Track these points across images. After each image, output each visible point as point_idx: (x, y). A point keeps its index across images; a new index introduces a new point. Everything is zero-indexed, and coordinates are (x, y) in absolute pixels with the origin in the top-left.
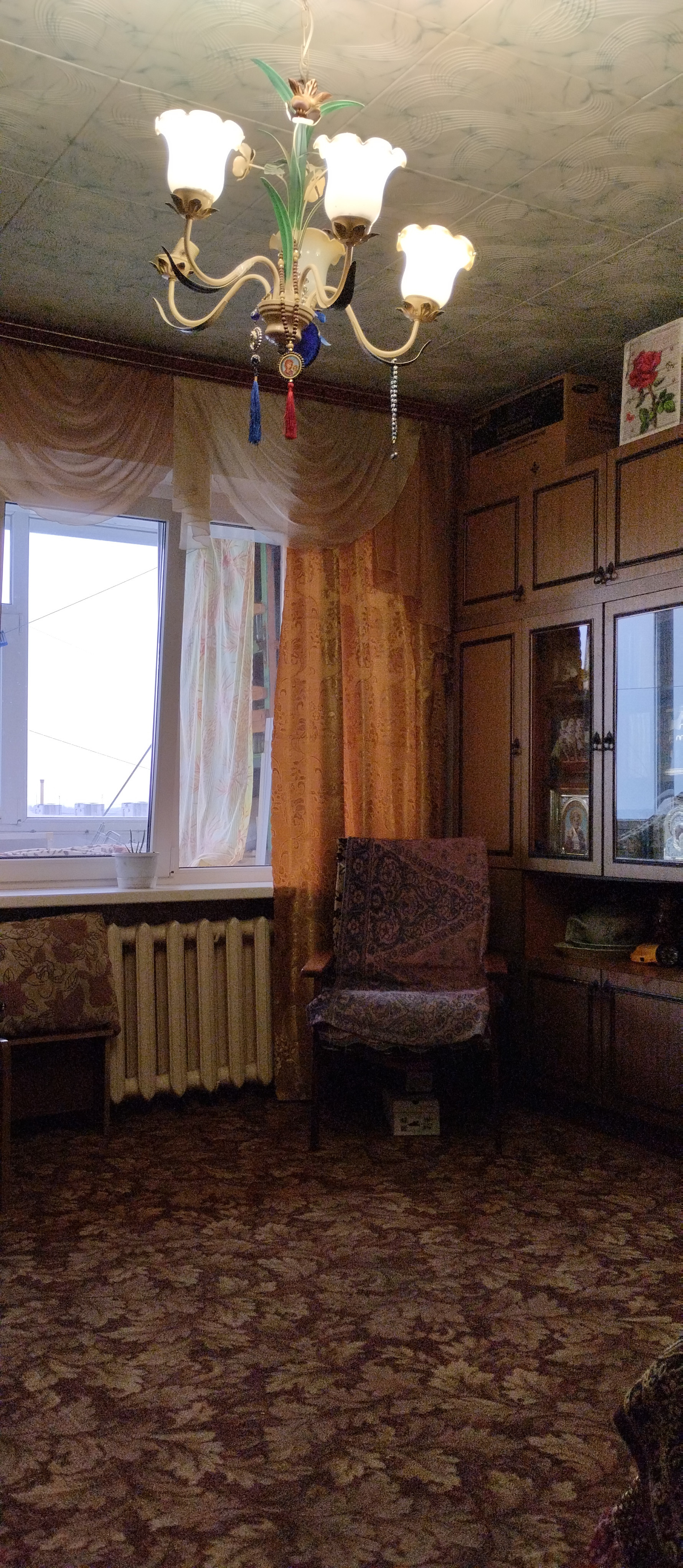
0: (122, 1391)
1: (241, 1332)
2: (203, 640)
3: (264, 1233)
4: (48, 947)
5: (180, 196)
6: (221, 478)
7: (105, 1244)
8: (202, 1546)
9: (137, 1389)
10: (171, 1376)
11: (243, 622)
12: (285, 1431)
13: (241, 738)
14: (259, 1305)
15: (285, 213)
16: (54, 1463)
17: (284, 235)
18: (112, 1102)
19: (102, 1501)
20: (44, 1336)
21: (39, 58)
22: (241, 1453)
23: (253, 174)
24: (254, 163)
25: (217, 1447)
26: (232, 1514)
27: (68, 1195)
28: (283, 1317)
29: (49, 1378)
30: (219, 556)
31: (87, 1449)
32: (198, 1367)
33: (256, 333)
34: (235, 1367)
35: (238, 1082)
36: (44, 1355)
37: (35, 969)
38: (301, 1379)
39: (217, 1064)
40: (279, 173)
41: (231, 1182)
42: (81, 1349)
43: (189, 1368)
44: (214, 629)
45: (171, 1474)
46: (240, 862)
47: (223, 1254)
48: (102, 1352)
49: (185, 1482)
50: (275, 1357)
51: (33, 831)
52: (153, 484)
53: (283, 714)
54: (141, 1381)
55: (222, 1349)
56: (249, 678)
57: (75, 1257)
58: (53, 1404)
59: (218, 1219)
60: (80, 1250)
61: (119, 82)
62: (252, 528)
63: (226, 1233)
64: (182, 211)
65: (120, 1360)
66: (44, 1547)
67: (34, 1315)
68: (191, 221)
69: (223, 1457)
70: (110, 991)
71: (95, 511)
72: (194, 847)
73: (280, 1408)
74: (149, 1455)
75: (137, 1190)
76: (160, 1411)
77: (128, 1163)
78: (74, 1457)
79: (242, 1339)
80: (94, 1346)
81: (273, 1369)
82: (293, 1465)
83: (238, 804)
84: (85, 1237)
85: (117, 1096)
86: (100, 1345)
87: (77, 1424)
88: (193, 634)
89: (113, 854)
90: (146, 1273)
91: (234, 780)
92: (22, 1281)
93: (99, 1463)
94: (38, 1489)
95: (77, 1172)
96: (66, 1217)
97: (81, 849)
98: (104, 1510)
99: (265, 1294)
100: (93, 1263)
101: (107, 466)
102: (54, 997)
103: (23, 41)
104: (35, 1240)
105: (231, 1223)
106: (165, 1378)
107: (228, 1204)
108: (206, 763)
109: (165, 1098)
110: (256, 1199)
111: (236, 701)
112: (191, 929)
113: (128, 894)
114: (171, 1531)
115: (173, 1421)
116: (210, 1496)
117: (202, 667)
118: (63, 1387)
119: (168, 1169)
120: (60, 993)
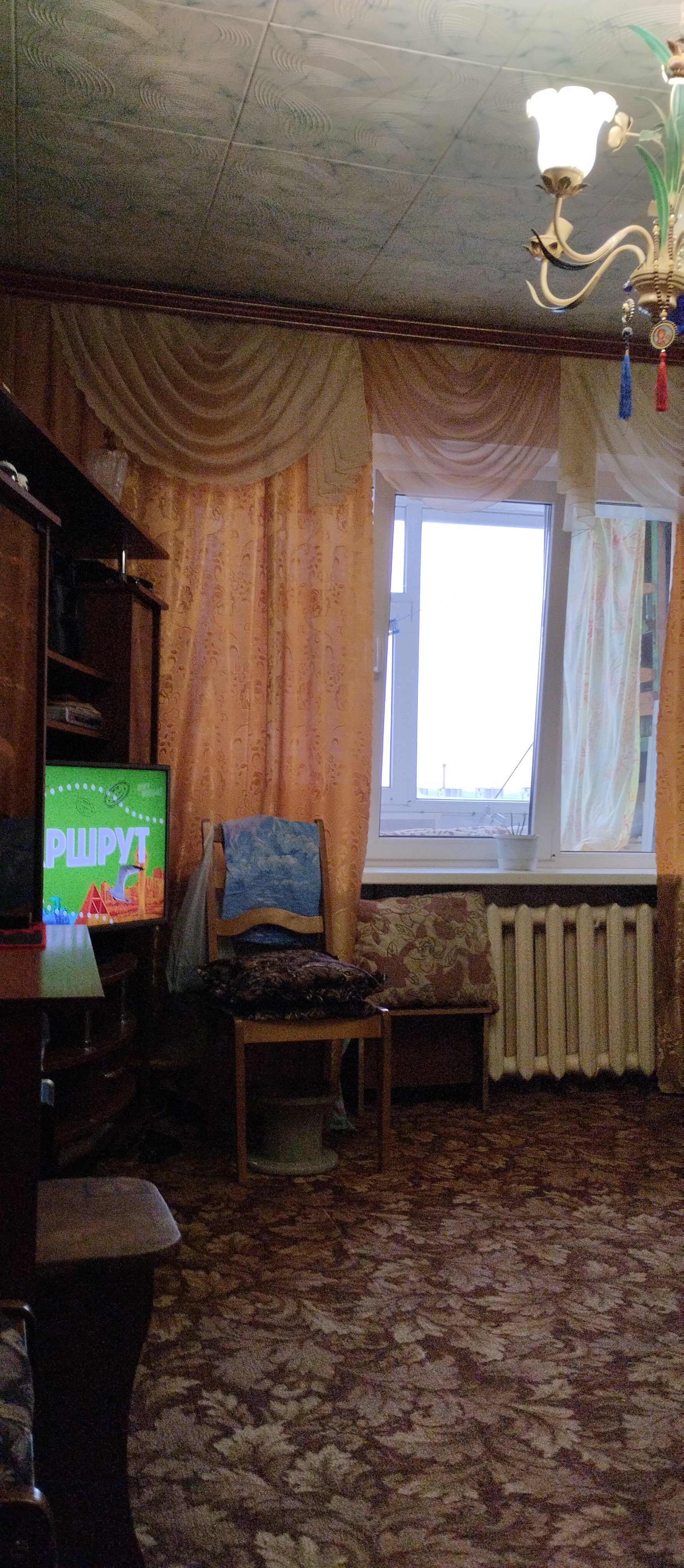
0: (484, 1356)
1: (606, 1317)
2: (591, 622)
3: (638, 1224)
4: (429, 924)
5: (550, 176)
6: (608, 456)
7: (478, 1214)
8: (554, 1518)
9: (500, 1356)
10: (534, 1350)
11: (632, 602)
12: (645, 1421)
13: (628, 721)
14: (627, 1293)
15: (661, 180)
16: (416, 1413)
17: (660, 203)
18: (490, 1079)
19: (459, 1458)
20: (414, 1293)
21: (424, 58)
22: (598, 1436)
23: (629, 142)
24: (631, 131)
25: (574, 1425)
26: (585, 1493)
27: (445, 1163)
28: (651, 1309)
29: (416, 1333)
30: (609, 536)
31: (447, 1404)
32: (560, 1345)
33: (628, 305)
34: (597, 1351)
35: (619, 1070)
36: (414, 1311)
37: (417, 943)
38: (664, 1373)
39: (597, 1052)
40: (657, 138)
41: (605, 1169)
42: (448, 1310)
43: (553, 1343)
44: (602, 611)
45: (526, 1443)
46: (625, 847)
47: (593, 1239)
48: (468, 1316)
49: (541, 1454)
50: (642, 1348)
51: (422, 812)
52: (538, 468)
53: (670, 695)
54: (503, 1350)
55: (586, 1331)
56: (637, 658)
57: (447, 1222)
58: (419, 1358)
59: (590, 1204)
60: (452, 1217)
61: (500, 70)
62: (639, 506)
63: (598, 1219)
64: (552, 190)
65: (484, 1326)
66: (401, 1491)
67: (405, 1272)
68: (561, 200)
69: (581, 1437)
70: (488, 969)
71: (480, 498)
72: (579, 831)
73: (642, 1398)
74: (508, 1422)
75: (512, 1165)
76: (520, 1380)
77: (503, 1140)
78: (436, 1411)
79: (607, 1324)
80: (461, 1310)
81: (637, 1359)
82: (653, 1456)
83: (624, 788)
84: (458, 1205)
85: (495, 1073)
86: (466, 1309)
87: (441, 1382)
88: (581, 617)
89: (494, 835)
90: (514, 1247)
91: (620, 763)
92: (395, 1238)
93: (459, 1421)
94: (399, 1436)
95: (454, 1143)
96: (442, 1184)
97: (465, 831)
98: (460, 1467)
99: (635, 1284)
100: (466, 1231)
101: (494, 451)
102: (434, 972)
103: (408, 44)
104: (411, 1201)
105: (603, 1209)
106: (527, 1351)
107: (602, 1189)
108: (592, 747)
109: (543, 1080)
110: (629, 1188)
111: (623, 683)
112: (570, 913)
113: (509, 875)
114: (523, 1498)
115: (531, 1393)
116: (564, 1472)
117: (589, 649)
118: (428, 1343)
119: (543, 1149)
120: (440, 968)
